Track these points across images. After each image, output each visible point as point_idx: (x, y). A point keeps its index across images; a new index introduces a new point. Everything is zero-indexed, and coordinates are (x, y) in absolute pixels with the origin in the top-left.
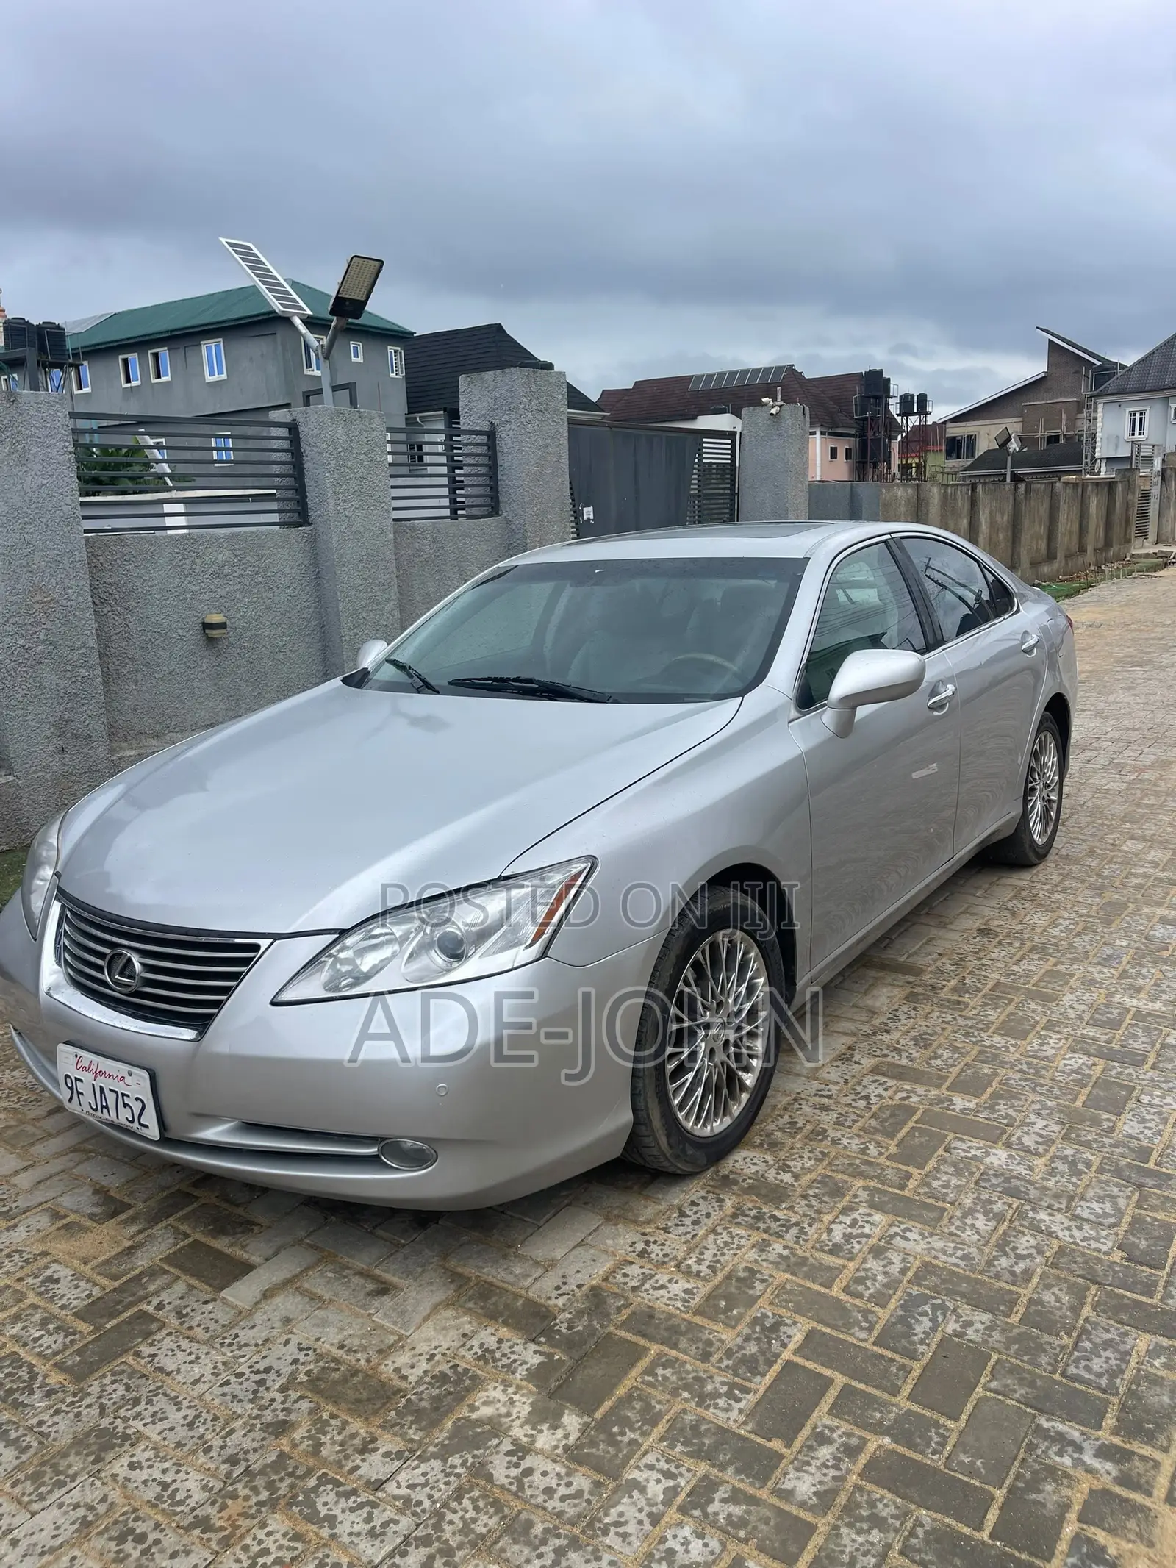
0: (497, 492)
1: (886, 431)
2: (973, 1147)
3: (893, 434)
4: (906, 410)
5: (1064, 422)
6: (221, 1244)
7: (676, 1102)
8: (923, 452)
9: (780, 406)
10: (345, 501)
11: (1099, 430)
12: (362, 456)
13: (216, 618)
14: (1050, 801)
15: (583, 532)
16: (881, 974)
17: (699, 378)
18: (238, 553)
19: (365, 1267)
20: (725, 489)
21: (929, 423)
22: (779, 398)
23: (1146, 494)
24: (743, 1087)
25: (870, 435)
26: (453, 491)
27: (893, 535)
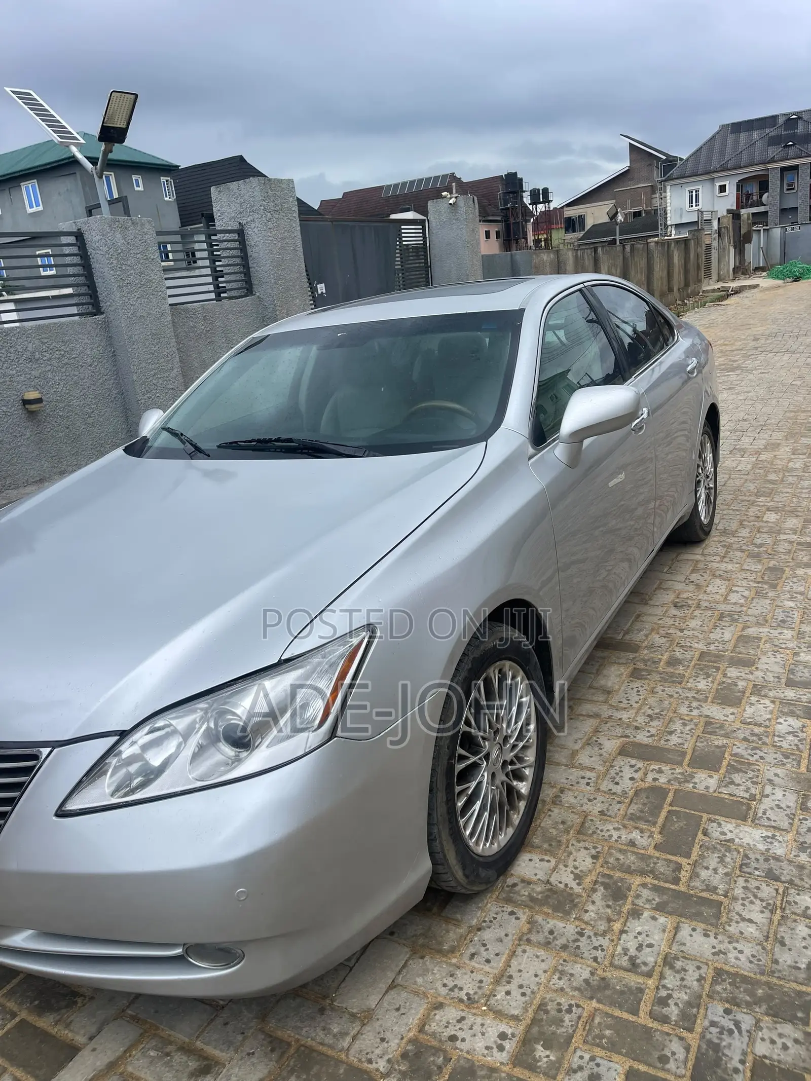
0: (250, 277)
1: (522, 216)
2: (729, 828)
3: (527, 218)
4: (535, 202)
5: (643, 201)
6: (45, 1023)
7: (468, 832)
8: (549, 230)
9: (456, 198)
10: (129, 293)
11: (668, 205)
12: (139, 256)
13: (32, 395)
14: (710, 488)
15: (319, 303)
16: (606, 654)
17: (389, 186)
18: (46, 341)
19: (187, 1040)
20: (420, 263)
21: (551, 209)
22: (454, 191)
23: (709, 247)
24: (520, 796)
25: (512, 221)
26: (216, 279)
27: (586, 284)
